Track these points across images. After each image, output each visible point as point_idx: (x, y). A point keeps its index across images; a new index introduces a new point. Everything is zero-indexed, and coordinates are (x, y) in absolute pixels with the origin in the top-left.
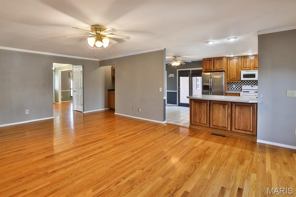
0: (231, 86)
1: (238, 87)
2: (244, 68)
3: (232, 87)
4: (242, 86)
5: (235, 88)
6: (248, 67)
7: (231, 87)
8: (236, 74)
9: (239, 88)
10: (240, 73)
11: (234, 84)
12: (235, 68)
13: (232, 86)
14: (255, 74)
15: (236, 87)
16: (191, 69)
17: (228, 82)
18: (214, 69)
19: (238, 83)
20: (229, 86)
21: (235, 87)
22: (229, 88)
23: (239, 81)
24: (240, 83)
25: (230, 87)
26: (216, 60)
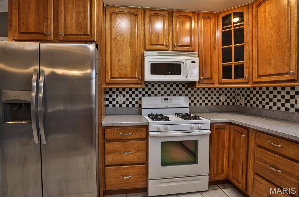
0: (114, 99)
1: (130, 102)
2: (152, 44)
3: (117, 102)
4: (140, 99)
5: (124, 106)
6: (161, 42)
7: (114, 103)
8: (130, 62)
9: (134, 105)
10: (141, 58)
11: (121, 93)
12: (129, 43)
13: (117, 99)
14: (180, 65)
15: (127, 102)
17: (105, 88)
18: (56, 34)
20: (108, 99)
21: (124, 103)
22: (108, 106)
23: (138, 84)
24: (143, 89)
25: (111, 103)
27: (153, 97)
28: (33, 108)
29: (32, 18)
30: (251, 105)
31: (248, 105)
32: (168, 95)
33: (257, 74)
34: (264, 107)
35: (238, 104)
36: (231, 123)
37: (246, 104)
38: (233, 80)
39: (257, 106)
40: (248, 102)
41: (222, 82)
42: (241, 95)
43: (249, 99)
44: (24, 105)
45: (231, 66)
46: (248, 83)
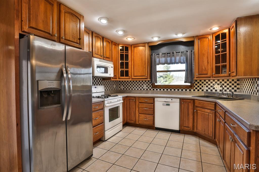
2: (95, 54)
6: (99, 53)
18: (58, 36)
26: (66, 12)
30: (126, 89)
31: (125, 89)
33: (134, 75)
34: (132, 89)
35: (120, 89)
36: (127, 97)
37: (124, 89)
38: (124, 77)
39: (129, 89)
40: (125, 87)
41: (120, 78)
42: (121, 84)
43: (125, 86)
44: (53, 92)
45: (124, 71)
46: (130, 79)
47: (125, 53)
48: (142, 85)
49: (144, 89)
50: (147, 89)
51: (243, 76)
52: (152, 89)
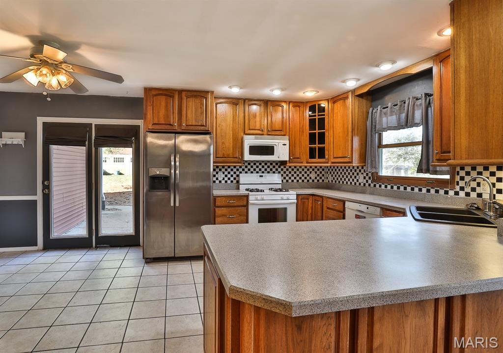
1: (229, 179)
2: (250, 129)
3: (217, 179)
4: (238, 176)
5: (223, 182)
6: (258, 127)
7: (214, 179)
8: (232, 145)
9: (232, 182)
10: (240, 141)
11: (220, 170)
12: (231, 129)
13: (217, 176)
14: (273, 147)
15: (226, 179)
16: (95, 121)
18: (180, 124)
19: (235, 167)
21: (224, 179)
23: (239, 163)
24: (240, 167)
26: (187, 97)
27: (249, 174)
28: (173, 180)
29: (162, 112)
30: (336, 182)
31: (334, 181)
32: (263, 172)
33: (334, 155)
34: (343, 182)
35: (327, 181)
36: (313, 195)
37: (332, 181)
38: (317, 160)
40: (334, 179)
41: (309, 161)
42: (329, 173)
44: (163, 178)
45: (316, 148)
46: (328, 162)
47: (319, 115)
48: (358, 174)
49: (360, 184)
50: (364, 185)
51: (466, 159)
52: (372, 185)
